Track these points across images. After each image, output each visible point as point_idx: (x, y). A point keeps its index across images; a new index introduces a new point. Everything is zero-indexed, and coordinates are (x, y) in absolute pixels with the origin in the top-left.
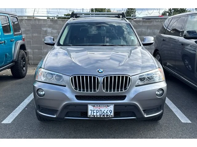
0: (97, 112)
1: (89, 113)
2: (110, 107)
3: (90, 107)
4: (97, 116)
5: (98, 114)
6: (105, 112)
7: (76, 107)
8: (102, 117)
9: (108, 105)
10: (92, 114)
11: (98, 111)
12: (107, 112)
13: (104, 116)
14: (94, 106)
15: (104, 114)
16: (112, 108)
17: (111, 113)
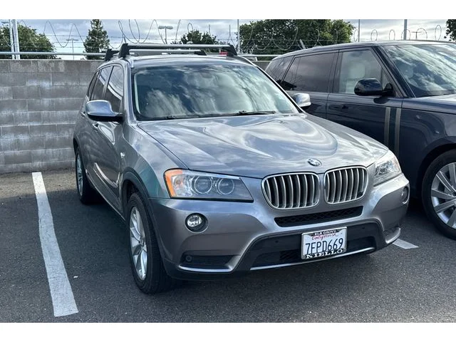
0: (318, 247)
1: (305, 250)
2: (340, 232)
3: (307, 239)
4: (318, 255)
5: (320, 250)
6: (332, 244)
7: (277, 242)
8: (326, 254)
9: (336, 229)
10: (310, 252)
11: (319, 245)
12: (334, 244)
13: (330, 252)
14: (313, 235)
15: (330, 248)
16: (343, 234)
17: (342, 243)
